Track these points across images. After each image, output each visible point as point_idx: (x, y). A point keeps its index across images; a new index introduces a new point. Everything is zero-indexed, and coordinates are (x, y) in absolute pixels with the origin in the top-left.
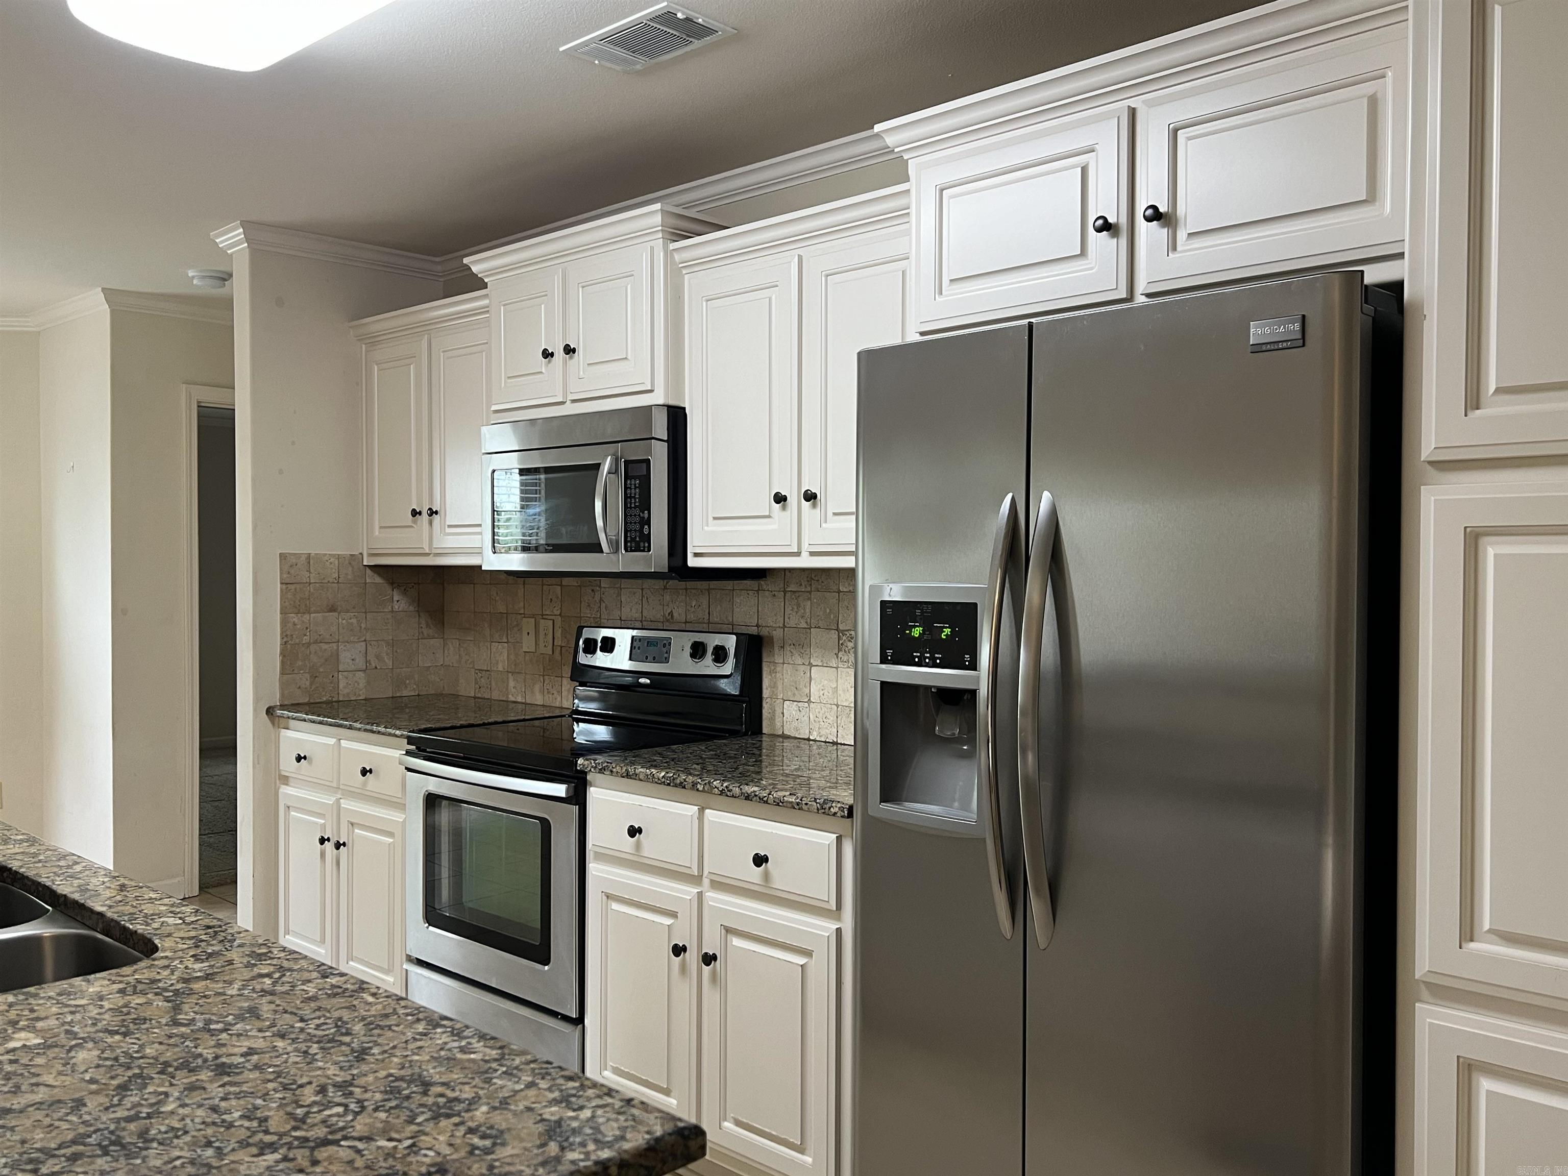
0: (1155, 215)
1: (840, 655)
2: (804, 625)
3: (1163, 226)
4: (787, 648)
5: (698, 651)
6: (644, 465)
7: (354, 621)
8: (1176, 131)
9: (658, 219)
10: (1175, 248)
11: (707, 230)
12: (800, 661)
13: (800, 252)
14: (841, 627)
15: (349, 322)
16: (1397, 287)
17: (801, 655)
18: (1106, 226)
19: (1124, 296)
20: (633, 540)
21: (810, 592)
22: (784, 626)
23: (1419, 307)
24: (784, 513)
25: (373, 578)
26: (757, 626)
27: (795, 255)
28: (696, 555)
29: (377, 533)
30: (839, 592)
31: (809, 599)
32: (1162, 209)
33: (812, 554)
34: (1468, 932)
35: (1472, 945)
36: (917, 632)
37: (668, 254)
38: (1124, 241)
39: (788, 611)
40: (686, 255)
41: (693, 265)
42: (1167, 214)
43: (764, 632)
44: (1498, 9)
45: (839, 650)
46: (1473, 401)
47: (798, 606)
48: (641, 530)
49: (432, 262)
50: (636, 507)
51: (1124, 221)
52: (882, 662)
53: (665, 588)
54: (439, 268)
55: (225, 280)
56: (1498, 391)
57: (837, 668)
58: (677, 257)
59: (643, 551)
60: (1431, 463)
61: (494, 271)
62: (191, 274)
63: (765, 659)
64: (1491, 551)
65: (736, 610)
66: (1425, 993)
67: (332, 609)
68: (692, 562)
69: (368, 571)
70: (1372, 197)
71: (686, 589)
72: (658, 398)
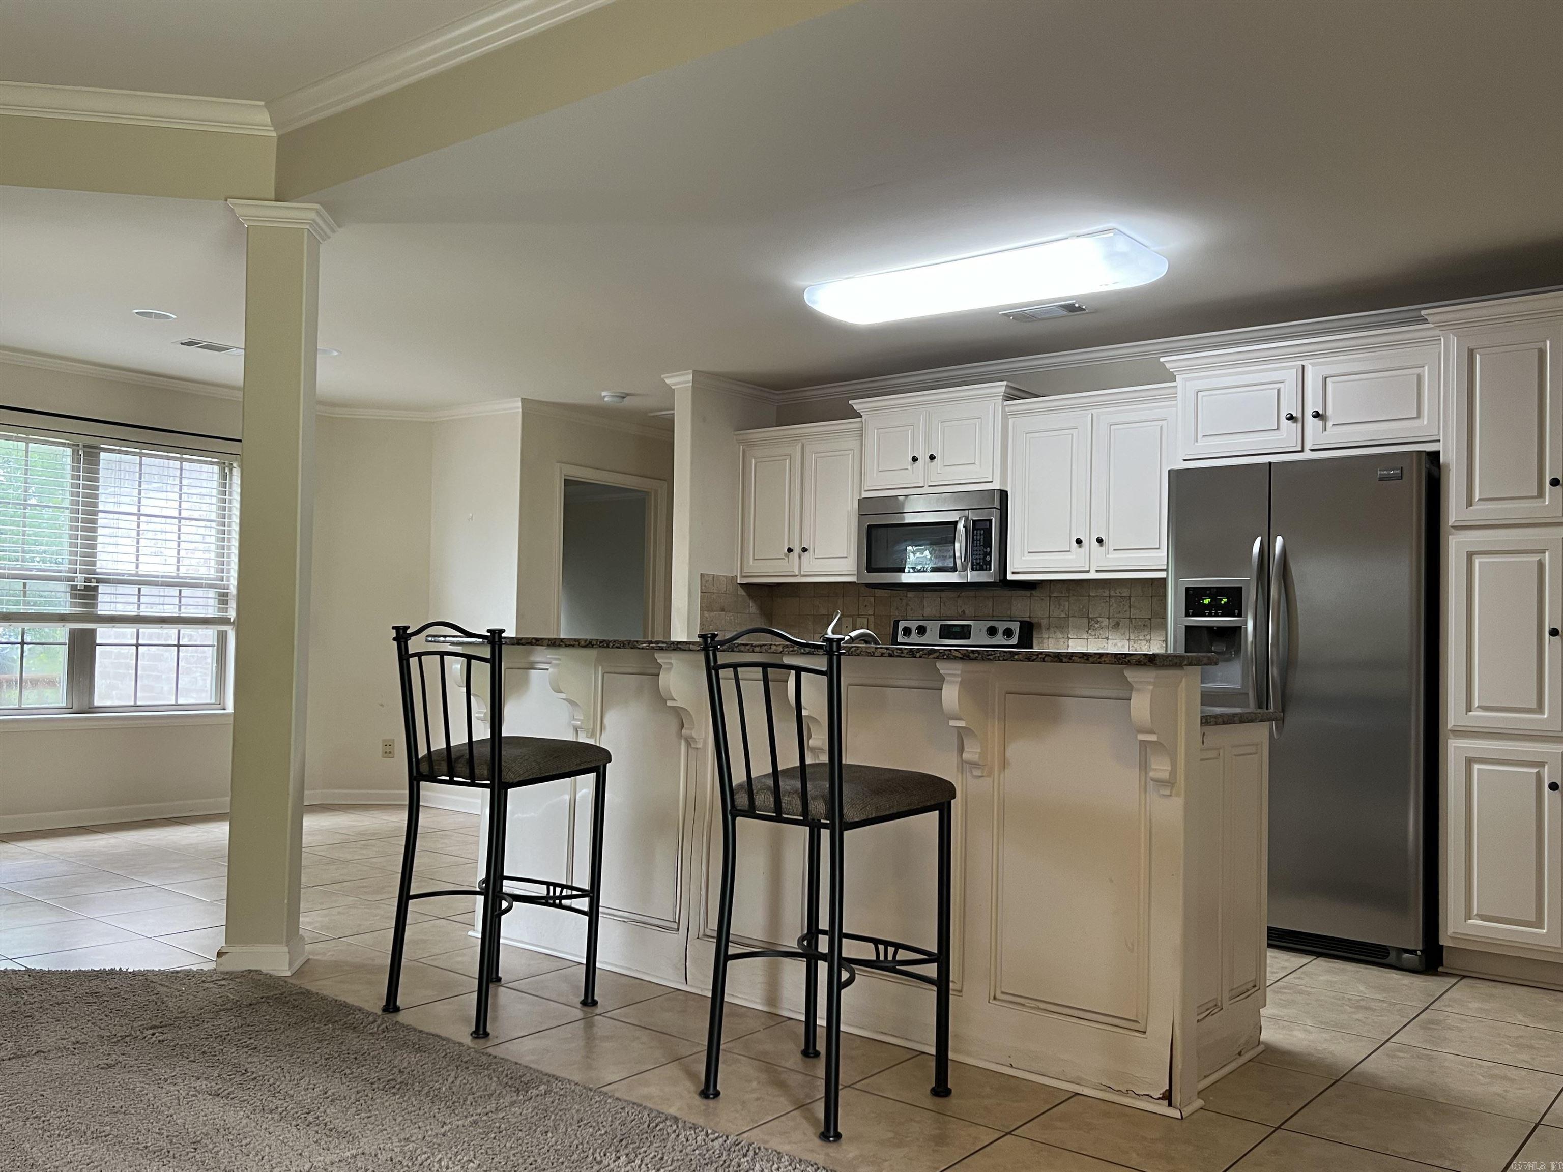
0: (1317, 415)
1: (1090, 632)
2: (1063, 615)
3: (1320, 420)
4: (1052, 630)
5: (992, 631)
6: (988, 523)
7: (732, 618)
8: (1326, 378)
9: (1003, 389)
10: (1325, 430)
11: (1028, 396)
12: (1061, 636)
13: (1092, 411)
14: (1090, 616)
15: (735, 431)
16: (1437, 454)
17: (1062, 632)
18: (1291, 418)
19: (1300, 449)
20: (977, 564)
21: (1068, 597)
22: (1049, 617)
23: (1447, 466)
24: (1080, 550)
25: (741, 592)
26: (1030, 617)
27: (1088, 414)
28: (1013, 573)
29: (751, 563)
30: (1089, 596)
31: (1068, 601)
32: (1321, 412)
33: (1097, 571)
34: (1469, 709)
35: (1471, 713)
36: (1207, 601)
37: (1003, 407)
38: (1300, 425)
39: (1052, 608)
40: (1012, 408)
41: (1014, 414)
42: (1322, 415)
43: (1035, 620)
44: (1478, 356)
45: (1089, 629)
46: (1470, 503)
47: (1060, 605)
48: (984, 559)
49: (774, 394)
50: (980, 546)
51: (1300, 415)
52: (1186, 616)
53: (959, 596)
54: (777, 397)
55: (624, 398)
56: (1479, 500)
57: (1087, 639)
58: (1007, 409)
59: (986, 570)
60: (1452, 527)
61: (867, 410)
62: (604, 394)
63: (1035, 635)
64: (1477, 561)
65: (1013, 608)
66: (1451, 735)
67: (723, 610)
68: (1010, 577)
69: (740, 588)
70: (1419, 416)
71: (975, 597)
72: (996, 486)
